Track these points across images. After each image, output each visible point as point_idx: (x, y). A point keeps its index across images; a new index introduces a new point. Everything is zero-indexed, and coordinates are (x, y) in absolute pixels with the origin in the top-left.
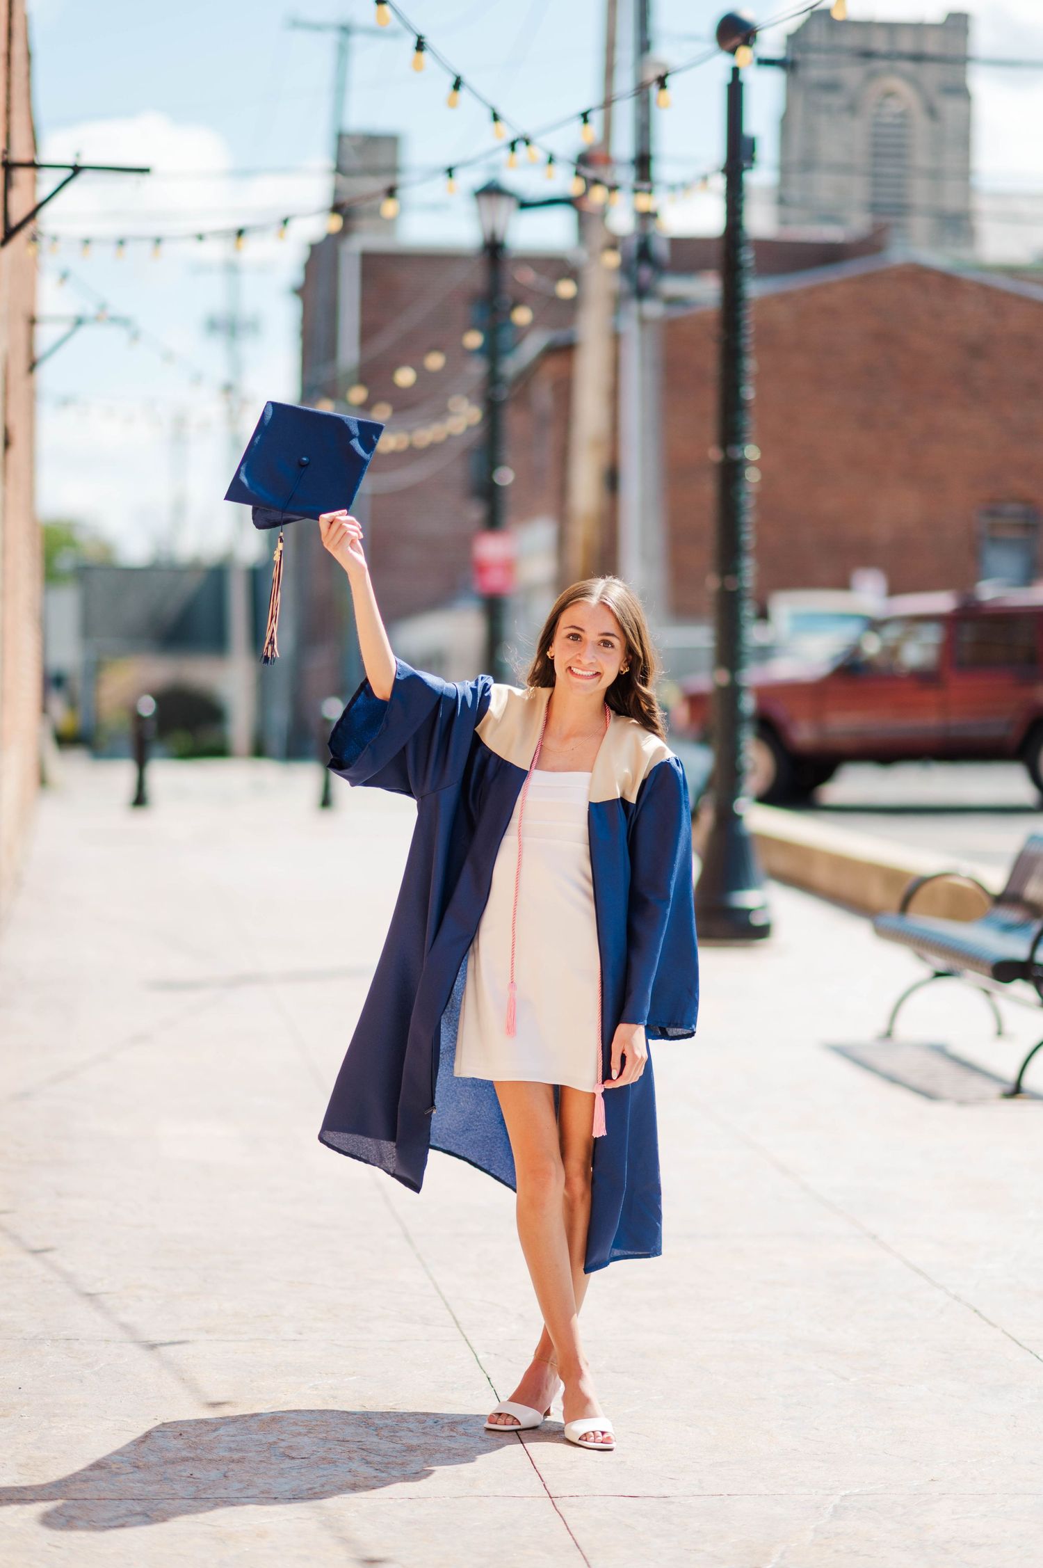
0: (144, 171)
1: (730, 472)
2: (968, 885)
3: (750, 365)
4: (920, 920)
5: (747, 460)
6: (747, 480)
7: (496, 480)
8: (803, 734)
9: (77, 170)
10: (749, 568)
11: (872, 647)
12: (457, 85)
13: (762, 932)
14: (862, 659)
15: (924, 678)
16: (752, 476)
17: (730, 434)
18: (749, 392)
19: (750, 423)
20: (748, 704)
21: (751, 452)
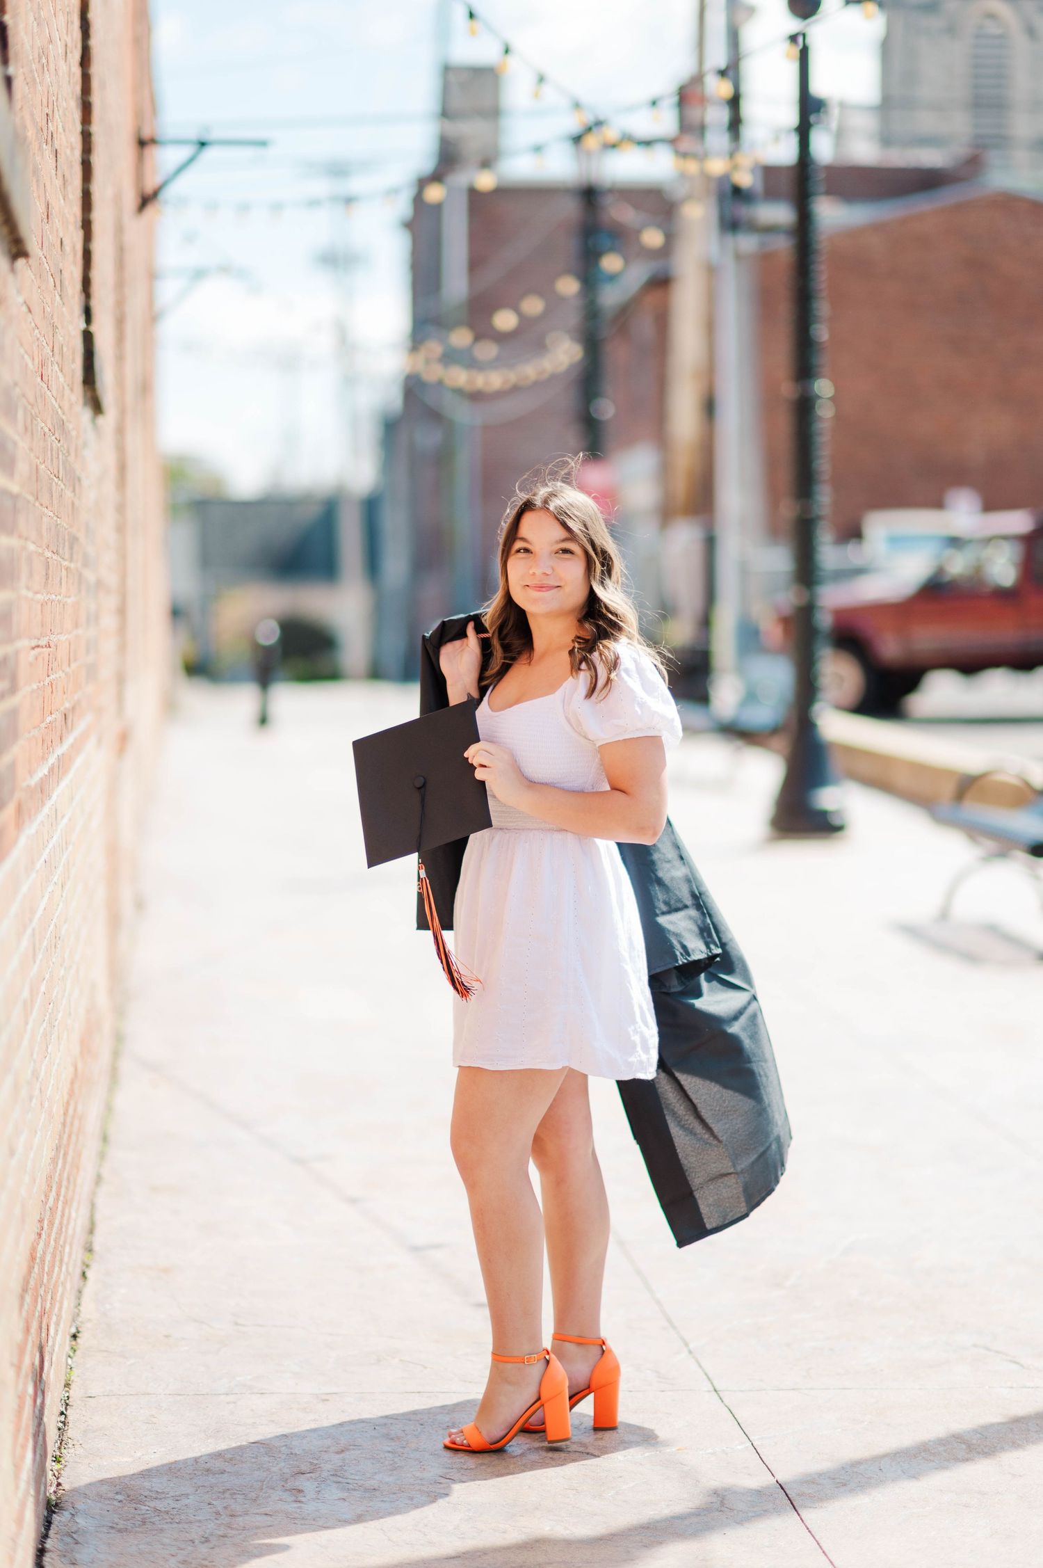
0: (263, 144)
1: (804, 408)
2: (1014, 781)
3: (822, 308)
4: (974, 810)
5: (819, 397)
6: (820, 417)
7: (594, 415)
8: (890, 648)
9: (203, 144)
10: (824, 497)
11: (958, 566)
12: (541, 79)
13: (839, 828)
14: (947, 579)
15: (1004, 596)
16: (825, 412)
17: (804, 370)
18: (822, 333)
19: (823, 360)
20: (824, 620)
21: (823, 387)
